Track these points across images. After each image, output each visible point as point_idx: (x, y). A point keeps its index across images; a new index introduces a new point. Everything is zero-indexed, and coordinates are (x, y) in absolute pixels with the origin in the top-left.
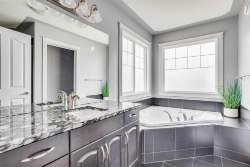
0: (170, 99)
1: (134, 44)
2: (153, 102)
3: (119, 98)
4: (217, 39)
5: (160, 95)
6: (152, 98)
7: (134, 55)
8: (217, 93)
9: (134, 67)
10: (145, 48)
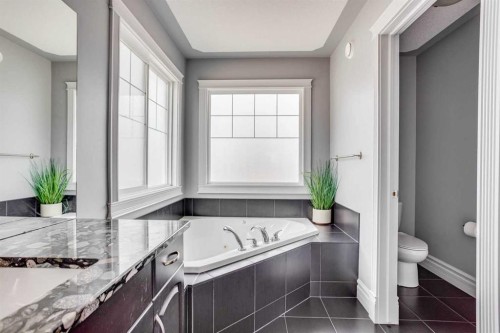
0: (222, 200)
1: (147, 66)
2: (186, 208)
3: (108, 207)
4: (302, 90)
5: (201, 192)
6: (183, 201)
7: (146, 94)
8: (302, 184)
9: (146, 125)
10: (170, 83)
